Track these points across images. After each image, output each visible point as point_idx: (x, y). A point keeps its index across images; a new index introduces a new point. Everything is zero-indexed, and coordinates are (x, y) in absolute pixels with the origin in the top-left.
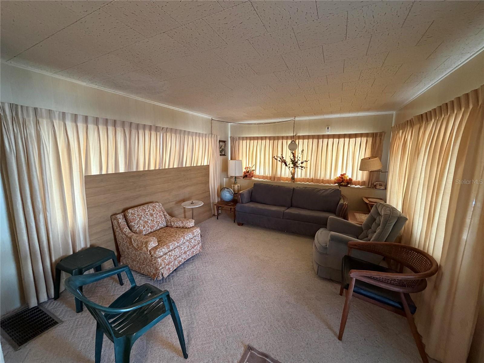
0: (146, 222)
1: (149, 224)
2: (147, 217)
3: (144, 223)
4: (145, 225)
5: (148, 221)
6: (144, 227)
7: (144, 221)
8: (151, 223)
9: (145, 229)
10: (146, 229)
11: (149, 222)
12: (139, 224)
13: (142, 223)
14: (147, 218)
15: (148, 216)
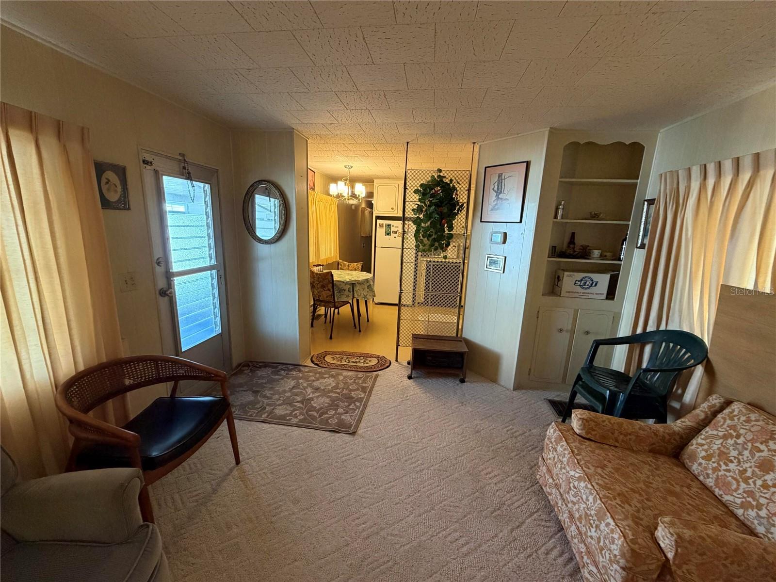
0: (723, 455)
1: (724, 467)
2: (746, 453)
3: (717, 452)
4: (713, 460)
5: (732, 462)
6: (708, 458)
7: (725, 450)
8: (731, 474)
9: (703, 462)
10: (706, 469)
11: (732, 466)
12: (708, 441)
13: (715, 447)
14: (740, 454)
15: (752, 454)
